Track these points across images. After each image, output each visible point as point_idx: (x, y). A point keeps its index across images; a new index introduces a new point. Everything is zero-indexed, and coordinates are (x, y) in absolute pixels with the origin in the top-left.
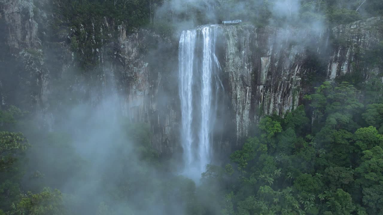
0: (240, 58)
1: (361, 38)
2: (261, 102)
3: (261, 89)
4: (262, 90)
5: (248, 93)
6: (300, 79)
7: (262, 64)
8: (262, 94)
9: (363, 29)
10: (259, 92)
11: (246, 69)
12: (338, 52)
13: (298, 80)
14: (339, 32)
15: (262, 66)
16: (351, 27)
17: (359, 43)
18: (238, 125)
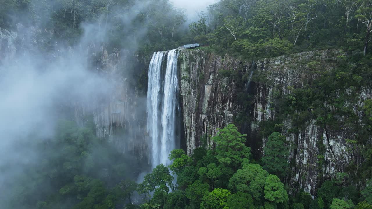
0: (189, 83)
1: (284, 79)
2: (204, 132)
3: (203, 119)
4: (205, 119)
5: (193, 120)
6: (232, 115)
7: (205, 92)
8: (205, 123)
9: (287, 67)
10: (201, 121)
11: (192, 95)
12: (260, 92)
13: (230, 116)
14: (262, 68)
15: (205, 94)
16: (274, 62)
17: (281, 84)
18: (188, 150)
